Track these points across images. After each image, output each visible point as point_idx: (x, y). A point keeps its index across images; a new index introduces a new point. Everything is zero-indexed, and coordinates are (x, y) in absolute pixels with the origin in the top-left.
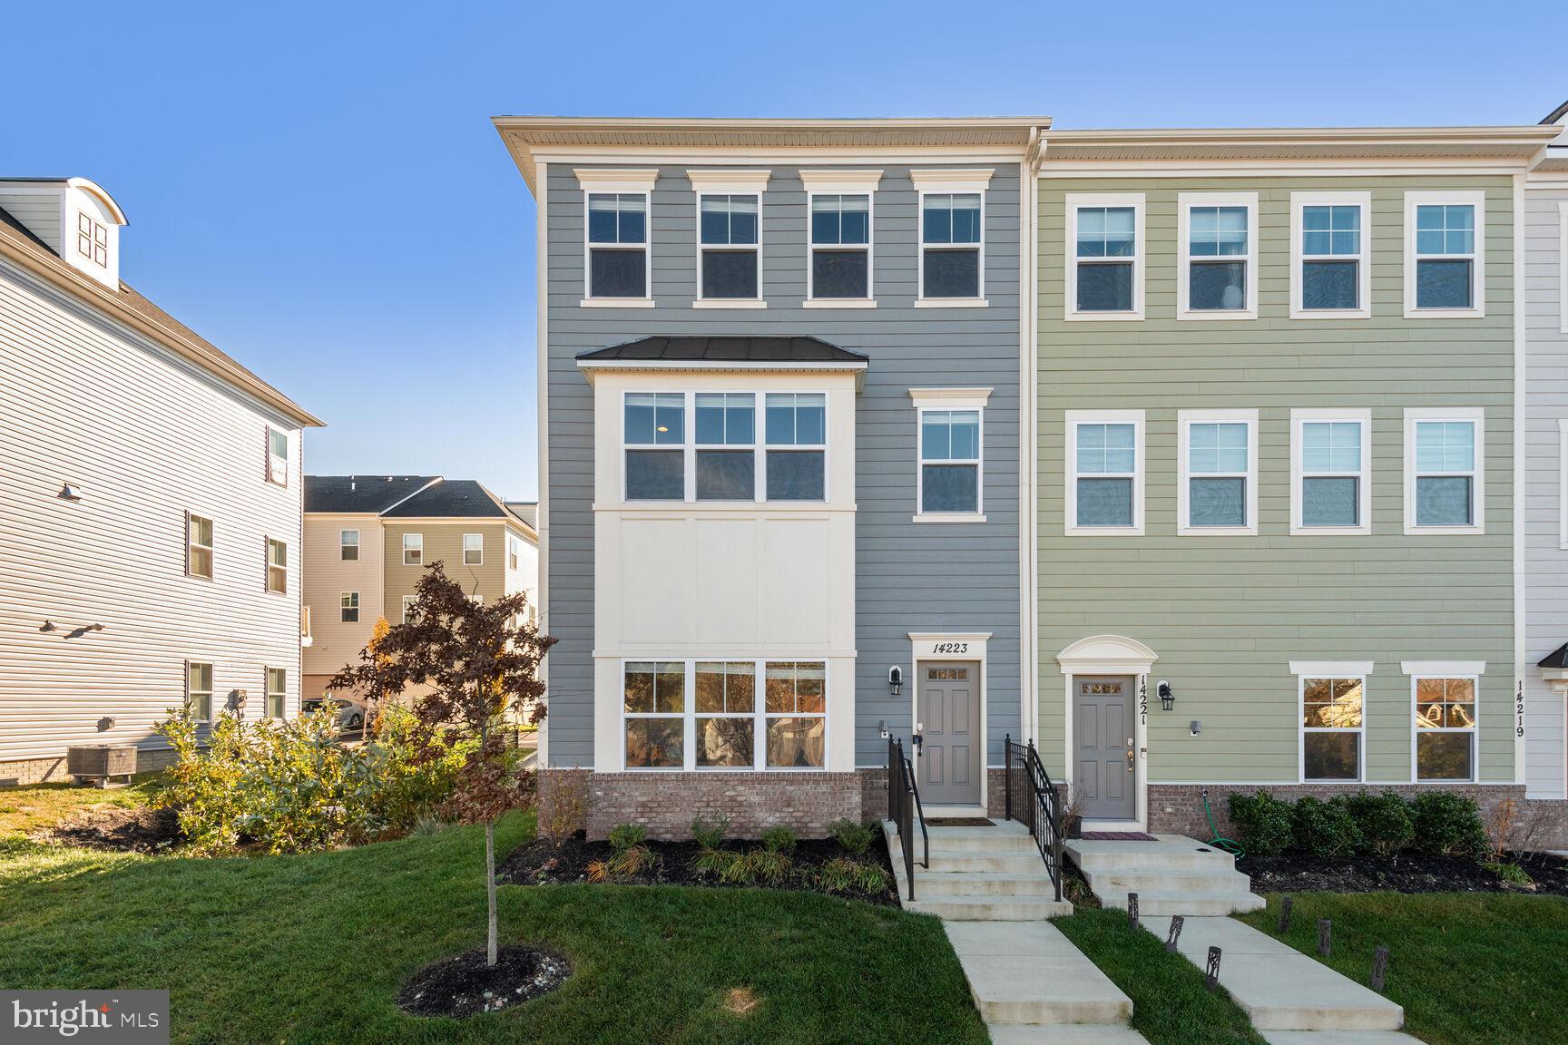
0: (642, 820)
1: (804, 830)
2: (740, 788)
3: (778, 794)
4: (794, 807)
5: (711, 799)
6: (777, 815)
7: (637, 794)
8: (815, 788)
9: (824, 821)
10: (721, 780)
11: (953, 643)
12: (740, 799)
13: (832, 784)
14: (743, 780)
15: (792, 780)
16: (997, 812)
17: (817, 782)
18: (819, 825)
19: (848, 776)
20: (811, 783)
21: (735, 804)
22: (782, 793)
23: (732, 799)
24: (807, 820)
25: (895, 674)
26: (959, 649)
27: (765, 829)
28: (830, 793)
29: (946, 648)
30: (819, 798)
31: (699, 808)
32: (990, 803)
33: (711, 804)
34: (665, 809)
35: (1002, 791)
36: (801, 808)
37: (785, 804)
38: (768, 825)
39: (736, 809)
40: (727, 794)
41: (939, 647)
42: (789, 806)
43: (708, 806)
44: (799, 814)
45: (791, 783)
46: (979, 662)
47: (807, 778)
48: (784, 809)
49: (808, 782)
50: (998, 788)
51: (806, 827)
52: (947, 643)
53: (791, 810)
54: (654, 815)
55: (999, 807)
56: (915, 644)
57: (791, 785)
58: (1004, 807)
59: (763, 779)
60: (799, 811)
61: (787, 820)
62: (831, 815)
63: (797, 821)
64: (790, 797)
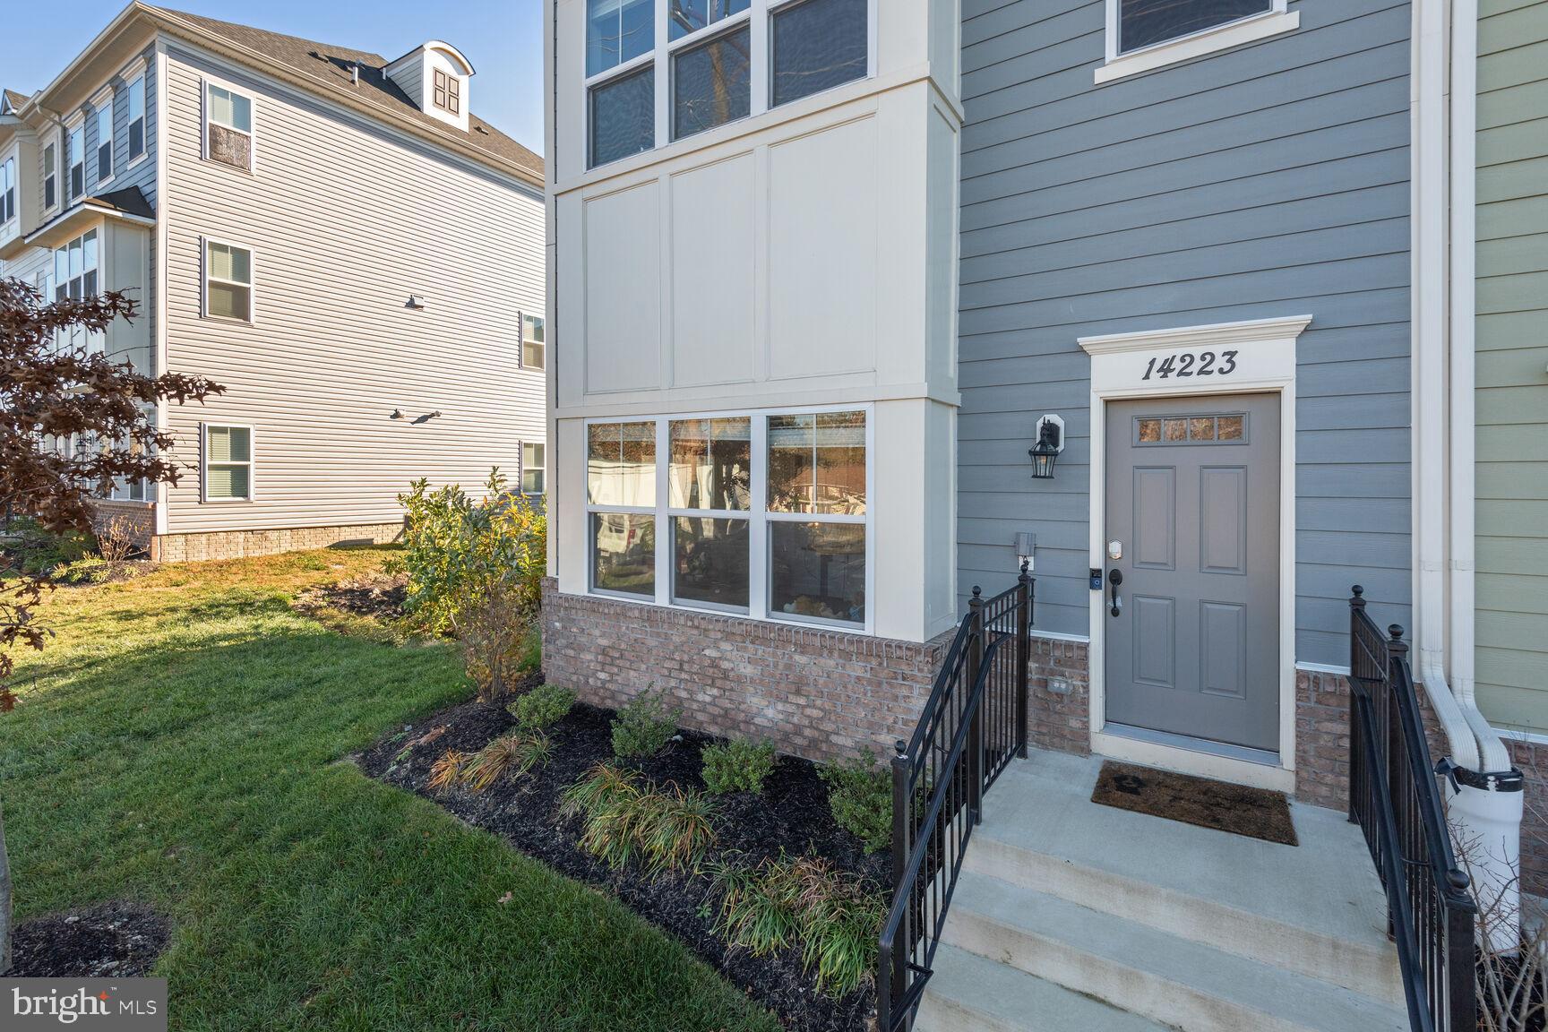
0: (602, 676)
1: (824, 747)
2: (725, 646)
3: (781, 667)
4: (807, 696)
5: (686, 658)
6: (780, 706)
7: (597, 632)
8: (843, 667)
9: (859, 737)
10: (697, 628)
11: (1197, 352)
12: (725, 665)
13: (874, 662)
14: (729, 631)
15: (804, 642)
16: (1324, 791)
17: (847, 655)
18: (849, 743)
19: (904, 653)
20: (836, 654)
21: (717, 675)
22: (788, 667)
23: (714, 664)
24: (828, 727)
25: (1050, 432)
26: (1214, 367)
27: (760, 730)
28: (870, 682)
29: (1177, 365)
30: (850, 687)
31: (670, 670)
32: (1301, 760)
33: (686, 667)
34: (628, 665)
35: (1341, 737)
36: (819, 703)
37: (793, 688)
38: (766, 723)
39: (719, 682)
40: (707, 652)
41: (1157, 366)
42: (798, 692)
43: (681, 669)
44: (815, 713)
45: (803, 649)
46: (1276, 394)
47: (828, 644)
48: (792, 698)
49: (831, 652)
50: (1328, 726)
51: (827, 741)
52: (1180, 352)
53: (802, 701)
54: (616, 670)
55: (1329, 778)
56: (1098, 363)
57: (802, 653)
58: (1345, 781)
59: (758, 634)
60: (814, 707)
61: (795, 720)
62: (873, 727)
63: (811, 727)
64: (801, 678)
